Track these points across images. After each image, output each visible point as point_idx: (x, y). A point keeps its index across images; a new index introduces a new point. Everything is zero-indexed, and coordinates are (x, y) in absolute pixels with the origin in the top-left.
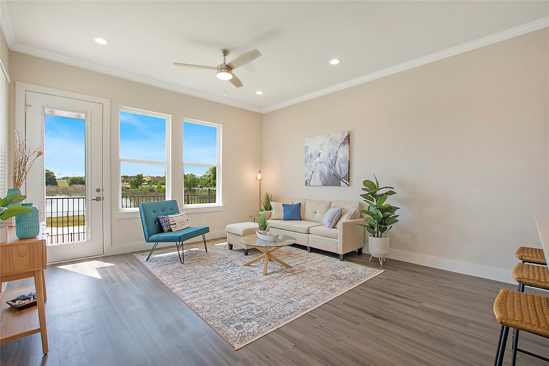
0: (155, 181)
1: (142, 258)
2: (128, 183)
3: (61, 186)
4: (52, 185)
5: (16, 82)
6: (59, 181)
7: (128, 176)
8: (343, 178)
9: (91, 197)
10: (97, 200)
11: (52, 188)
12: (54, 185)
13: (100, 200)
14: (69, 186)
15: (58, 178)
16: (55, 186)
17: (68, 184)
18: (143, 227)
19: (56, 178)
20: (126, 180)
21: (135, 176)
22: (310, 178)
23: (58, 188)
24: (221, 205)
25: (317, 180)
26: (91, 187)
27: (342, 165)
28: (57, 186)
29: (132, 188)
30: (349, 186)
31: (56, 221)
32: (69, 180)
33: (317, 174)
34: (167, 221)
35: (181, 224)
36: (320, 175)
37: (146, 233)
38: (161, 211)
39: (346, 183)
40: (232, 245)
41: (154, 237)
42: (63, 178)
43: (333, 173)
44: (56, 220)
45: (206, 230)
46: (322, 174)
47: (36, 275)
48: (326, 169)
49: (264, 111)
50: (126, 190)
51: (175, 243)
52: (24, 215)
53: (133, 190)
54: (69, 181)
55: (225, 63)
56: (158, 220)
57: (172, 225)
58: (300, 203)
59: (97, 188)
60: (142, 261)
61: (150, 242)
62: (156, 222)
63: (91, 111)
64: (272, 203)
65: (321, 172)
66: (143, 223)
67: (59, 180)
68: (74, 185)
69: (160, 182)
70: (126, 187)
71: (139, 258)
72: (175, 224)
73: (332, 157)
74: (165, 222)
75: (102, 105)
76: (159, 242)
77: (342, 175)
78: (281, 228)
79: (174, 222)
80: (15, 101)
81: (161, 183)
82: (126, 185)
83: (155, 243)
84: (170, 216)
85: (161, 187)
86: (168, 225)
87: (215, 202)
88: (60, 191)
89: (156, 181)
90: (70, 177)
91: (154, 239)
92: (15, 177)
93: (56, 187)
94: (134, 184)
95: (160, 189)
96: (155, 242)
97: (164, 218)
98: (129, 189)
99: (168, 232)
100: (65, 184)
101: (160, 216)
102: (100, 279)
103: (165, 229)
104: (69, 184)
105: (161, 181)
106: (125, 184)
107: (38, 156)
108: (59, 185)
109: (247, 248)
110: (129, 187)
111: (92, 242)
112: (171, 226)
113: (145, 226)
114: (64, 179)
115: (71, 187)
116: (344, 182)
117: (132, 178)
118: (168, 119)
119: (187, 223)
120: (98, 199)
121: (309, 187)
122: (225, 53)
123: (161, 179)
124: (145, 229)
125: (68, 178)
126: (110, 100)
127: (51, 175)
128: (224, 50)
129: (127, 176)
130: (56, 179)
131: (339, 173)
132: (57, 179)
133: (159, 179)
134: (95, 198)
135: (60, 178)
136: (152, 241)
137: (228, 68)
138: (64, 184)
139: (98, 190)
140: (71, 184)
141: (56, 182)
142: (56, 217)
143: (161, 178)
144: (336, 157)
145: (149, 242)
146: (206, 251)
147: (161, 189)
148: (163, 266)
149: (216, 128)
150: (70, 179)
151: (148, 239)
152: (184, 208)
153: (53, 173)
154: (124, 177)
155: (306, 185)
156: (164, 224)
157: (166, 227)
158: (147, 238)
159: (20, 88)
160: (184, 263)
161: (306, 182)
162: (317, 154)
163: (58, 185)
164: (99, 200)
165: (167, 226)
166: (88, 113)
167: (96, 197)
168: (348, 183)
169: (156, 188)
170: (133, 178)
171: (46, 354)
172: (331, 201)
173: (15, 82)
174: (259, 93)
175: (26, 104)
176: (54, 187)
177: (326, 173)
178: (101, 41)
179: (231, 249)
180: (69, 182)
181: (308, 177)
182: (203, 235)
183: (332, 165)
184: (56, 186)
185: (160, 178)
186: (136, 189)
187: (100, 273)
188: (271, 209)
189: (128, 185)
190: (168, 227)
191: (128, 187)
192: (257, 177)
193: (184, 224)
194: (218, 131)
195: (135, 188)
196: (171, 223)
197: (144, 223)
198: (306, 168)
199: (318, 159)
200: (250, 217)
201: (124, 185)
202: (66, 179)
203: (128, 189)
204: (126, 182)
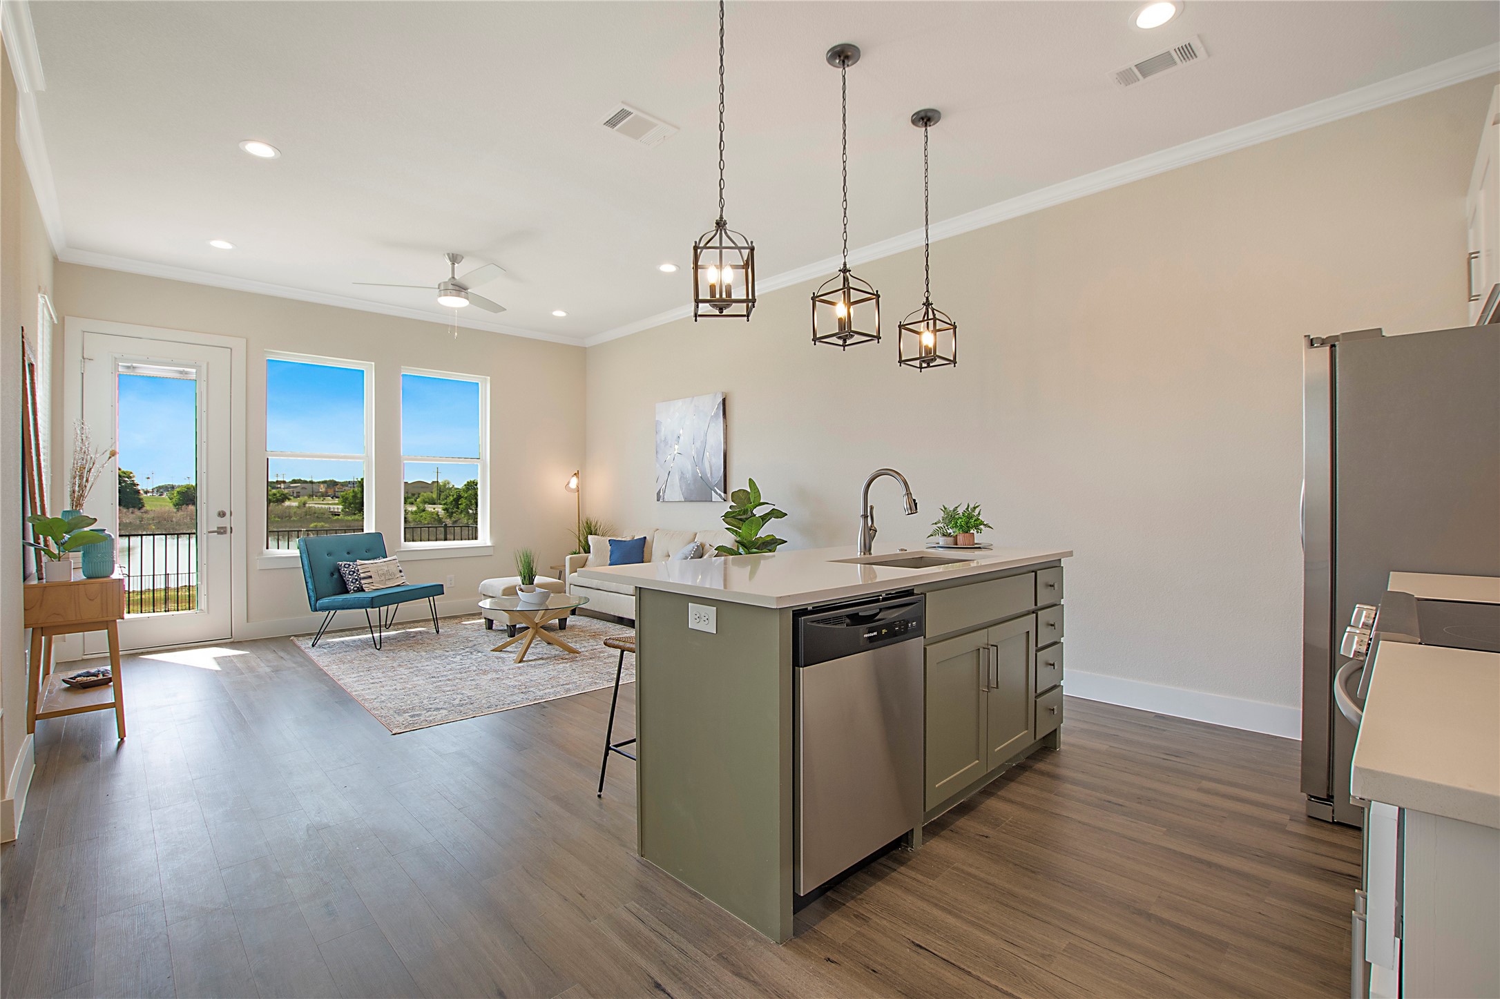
0: (410, 495)
1: (305, 644)
2: (336, 501)
3: (154, 509)
4: (128, 508)
5: (66, 317)
6: (148, 497)
7: (337, 481)
8: (716, 485)
9: (207, 528)
10: (219, 533)
11: (132, 516)
12: (134, 507)
13: (225, 532)
14: (175, 510)
15: (145, 489)
16: (136, 510)
17: (171, 505)
18: (306, 583)
19: (139, 488)
20: (331, 492)
21: (356, 480)
22: (664, 486)
23: (145, 516)
24: (489, 544)
25: (674, 493)
26: (206, 508)
27: (714, 460)
28: (143, 511)
29: (347, 514)
30: (725, 500)
31: (139, 601)
32: (176, 492)
33: (675, 479)
34: (354, 572)
35: (383, 578)
36: (680, 480)
37: (311, 594)
38: (346, 554)
39: (720, 495)
40: (492, 621)
41: (325, 601)
42: (159, 488)
43: (700, 475)
44: (139, 597)
45: (438, 590)
46: (682, 476)
47: (110, 628)
48: (690, 467)
49: (589, 343)
50: (330, 518)
51: (364, 610)
52: (94, 545)
53: (349, 518)
54: (175, 495)
55: (453, 278)
56: (339, 571)
57: (364, 578)
58: (645, 538)
59: (220, 510)
60: (303, 647)
61: (320, 610)
62: (332, 574)
63: (208, 364)
64: (591, 539)
65: (682, 473)
66: (306, 574)
67: (149, 495)
68: (190, 506)
69: (423, 496)
70: (332, 510)
71: (298, 643)
72: (371, 577)
73: (698, 444)
74: (351, 573)
75: (230, 350)
76: (339, 609)
77: (713, 480)
78: (596, 588)
79: (369, 574)
80: (64, 351)
81: (427, 500)
82: (331, 506)
83: (328, 612)
84: (359, 562)
85: (424, 510)
86: (357, 580)
87: (476, 539)
88: (151, 522)
89: (413, 495)
90: (177, 484)
91: (325, 605)
92: (74, 492)
93: (138, 513)
94: (350, 504)
95: (421, 517)
96: (327, 610)
97: (350, 565)
98: (339, 515)
99: (355, 591)
100: (164, 504)
101: (340, 563)
102: (217, 671)
103: (351, 587)
104: (175, 505)
105: (425, 494)
106: (328, 504)
107: (110, 458)
108: (147, 507)
109: (510, 623)
110: (340, 511)
111: (208, 613)
112: (363, 582)
113: (309, 580)
114: (161, 490)
115: (180, 513)
116: (717, 493)
117: (347, 486)
118: (369, 369)
119: (398, 576)
120: (221, 531)
121: (664, 503)
122: (454, 259)
123: (427, 487)
124: (310, 586)
125: (173, 487)
126: (245, 340)
127: (127, 479)
128: (451, 255)
129: (335, 482)
130: (138, 492)
131: (709, 475)
132: (141, 492)
133: (422, 487)
134: (216, 529)
135: (150, 489)
136: (323, 609)
137: (457, 288)
138: (161, 505)
139: (221, 513)
140: (181, 505)
141: (140, 499)
142: (139, 589)
143: (427, 485)
144: (705, 443)
145: (316, 610)
146: (438, 632)
147: (423, 514)
148: (339, 653)
149: (478, 384)
150: (178, 490)
151: (315, 605)
152: (402, 550)
153: (131, 475)
154: (326, 485)
155: (658, 500)
156: (349, 578)
157: (352, 582)
158: (313, 603)
159: (74, 327)
160: (382, 649)
161: (658, 493)
162: (676, 437)
163: (143, 506)
164: (222, 533)
165: (354, 581)
166: (201, 366)
167: (218, 528)
168: (723, 494)
169: (412, 513)
170: (349, 485)
171: (122, 739)
172: (696, 531)
173: (64, 318)
174: (559, 314)
175: (85, 357)
176: (132, 513)
177: (689, 475)
178: (221, 244)
179: (489, 629)
180: (174, 500)
181: (661, 485)
182: (431, 598)
183: (699, 461)
184: (140, 509)
185: (424, 485)
186: (356, 517)
187: (219, 664)
188: (587, 551)
189: (337, 504)
190: (357, 582)
191: (336, 510)
192: (568, 484)
193: (390, 577)
194: (482, 389)
195: (355, 514)
196: (362, 575)
197: (308, 575)
198: (658, 465)
199: (676, 447)
200: (551, 568)
201: (326, 506)
202: (168, 491)
203: (336, 515)
204: (332, 498)
